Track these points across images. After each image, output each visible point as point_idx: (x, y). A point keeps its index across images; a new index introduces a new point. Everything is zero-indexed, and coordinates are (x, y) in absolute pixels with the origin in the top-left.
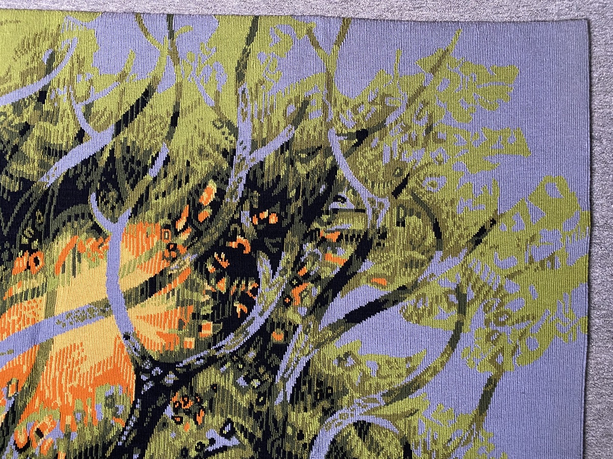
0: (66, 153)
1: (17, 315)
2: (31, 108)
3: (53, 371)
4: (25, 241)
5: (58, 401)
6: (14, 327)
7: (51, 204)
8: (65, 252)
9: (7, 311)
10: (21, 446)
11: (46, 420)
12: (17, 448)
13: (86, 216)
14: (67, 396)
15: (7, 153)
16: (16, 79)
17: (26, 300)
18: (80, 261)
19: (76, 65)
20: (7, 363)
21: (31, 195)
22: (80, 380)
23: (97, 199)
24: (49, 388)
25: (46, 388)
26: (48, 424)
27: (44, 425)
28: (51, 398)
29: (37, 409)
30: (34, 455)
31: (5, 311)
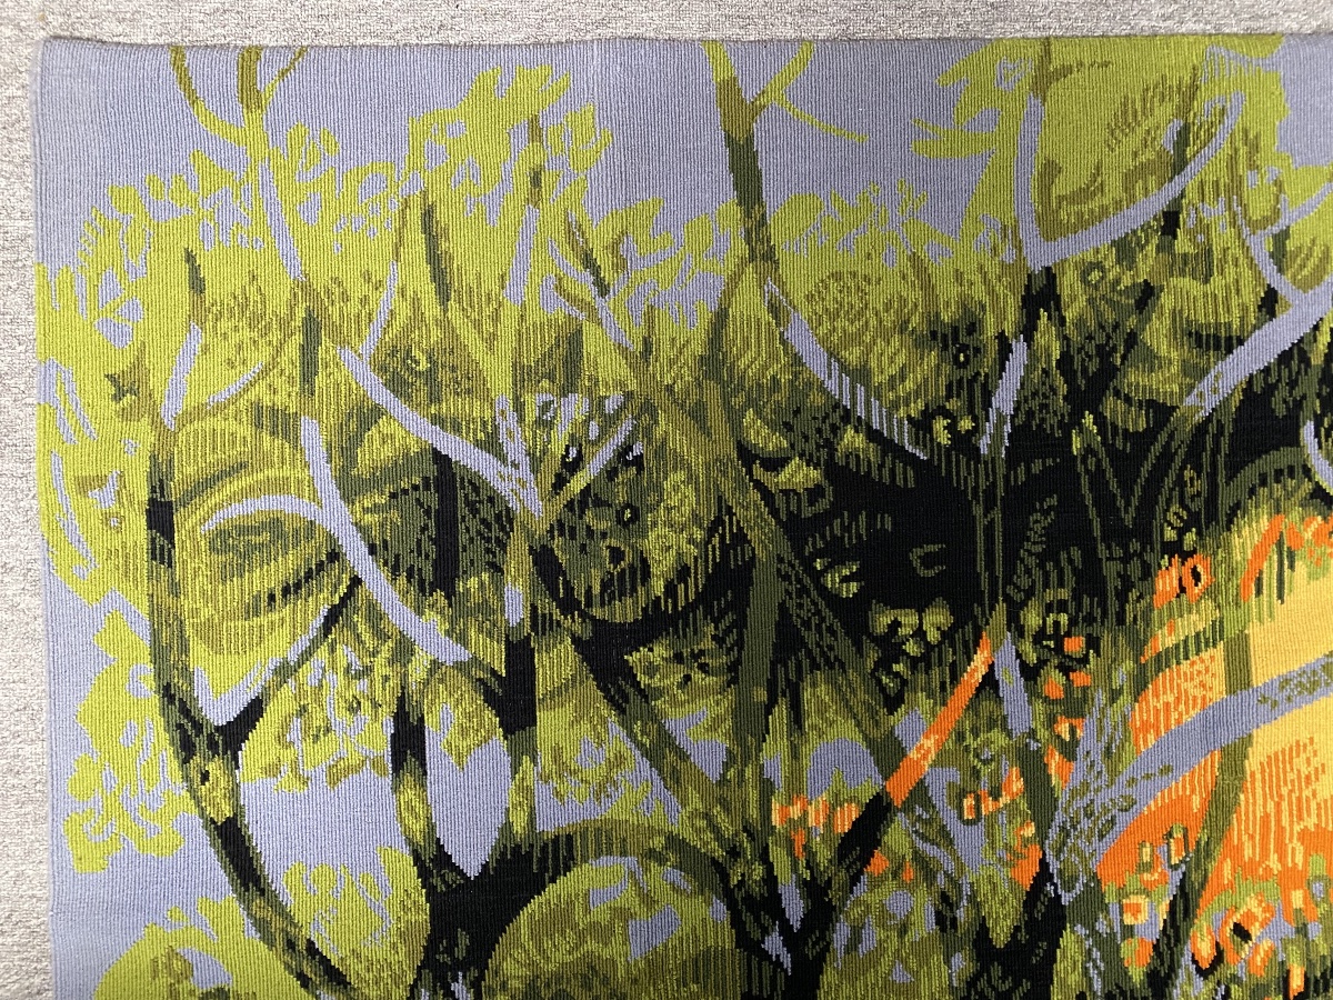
0: (1241, 342)
1: (1172, 690)
2: (1151, 249)
3: (1260, 801)
4: (1170, 534)
5: (1274, 863)
6: (1167, 719)
7: (1216, 451)
8: (1259, 553)
9: (1150, 686)
10: (1205, 965)
11: (1252, 904)
12: (1199, 970)
13: (1299, 471)
14: (1293, 849)
15: (1114, 349)
16: (1114, 187)
17: (1187, 658)
18: (1292, 567)
19: (1243, 151)
20: (1159, 794)
21: (1171, 437)
22: (1319, 815)
23: (1317, 435)
24: (1252, 837)
25: (1245, 838)
26: (1257, 911)
27: (1250, 915)
28: (1257, 859)
29: (1231, 885)
30: (1235, 979)
31: (1146, 686)
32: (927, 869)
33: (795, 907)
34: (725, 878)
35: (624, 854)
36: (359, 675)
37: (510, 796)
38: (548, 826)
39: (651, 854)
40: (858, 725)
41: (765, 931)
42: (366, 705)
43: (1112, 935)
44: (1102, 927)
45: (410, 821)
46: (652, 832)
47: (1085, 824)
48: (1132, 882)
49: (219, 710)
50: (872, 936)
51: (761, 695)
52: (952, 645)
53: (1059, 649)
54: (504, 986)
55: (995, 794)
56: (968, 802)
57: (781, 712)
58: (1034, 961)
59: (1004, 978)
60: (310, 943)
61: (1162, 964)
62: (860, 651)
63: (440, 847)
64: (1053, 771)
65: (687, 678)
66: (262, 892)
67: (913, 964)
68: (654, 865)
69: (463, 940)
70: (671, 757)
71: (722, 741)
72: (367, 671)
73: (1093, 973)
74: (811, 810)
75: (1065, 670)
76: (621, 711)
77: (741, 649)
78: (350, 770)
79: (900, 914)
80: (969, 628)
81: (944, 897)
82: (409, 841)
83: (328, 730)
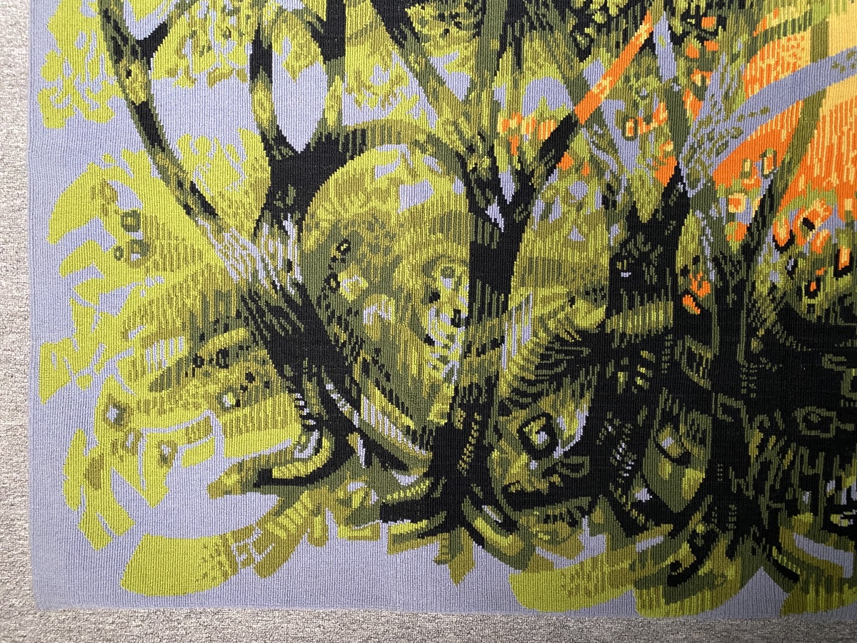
1: (773, 56)
3: (828, 136)
5: (834, 179)
6: (769, 76)
9: (759, 52)
10: (782, 244)
11: (817, 206)
12: (777, 247)
14: (848, 169)
17: (785, 35)
20: (759, 128)
24: (820, 160)
25: (816, 161)
26: (820, 210)
27: (815, 213)
28: (823, 176)
29: (804, 191)
30: (801, 255)
31: (756, 52)
32: (599, 169)
33: (509, 188)
34: (464, 165)
35: (399, 143)
36: (231, 13)
37: (326, 103)
38: (350, 123)
39: (416, 143)
40: (559, 67)
41: (488, 202)
42: (235, 34)
43: (720, 219)
44: (713, 213)
45: (260, 112)
46: (417, 129)
47: (708, 145)
48: (736, 184)
49: (139, 29)
50: (559, 209)
51: (496, 45)
52: (626, 17)
53: (698, 25)
54: (317, 225)
55: (648, 120)
56: (629, 124)
57: (508, 55)
58: (666, 234)
59: (645, 244)
60: (193, 186)
61: (752, 240)
62: (563, 19)
63: (279, 132)
64: (688, 107)
65: (447, 31)
66: (163, 150)
67: (585, 229)
68: (418, 151)
69: (292, 192)
70: (433, 83)
71: (467, 74)
72: (236, 11)
73: (705, 244)
74: (524, 123)
75: (701, 39)
76: (402, 46)
77: (484, 13)
78: (223, 76)
79: (579, 197)
80: (638, 7)
81: (609, 187)
82: (259, 126)
83: (209, 48)
